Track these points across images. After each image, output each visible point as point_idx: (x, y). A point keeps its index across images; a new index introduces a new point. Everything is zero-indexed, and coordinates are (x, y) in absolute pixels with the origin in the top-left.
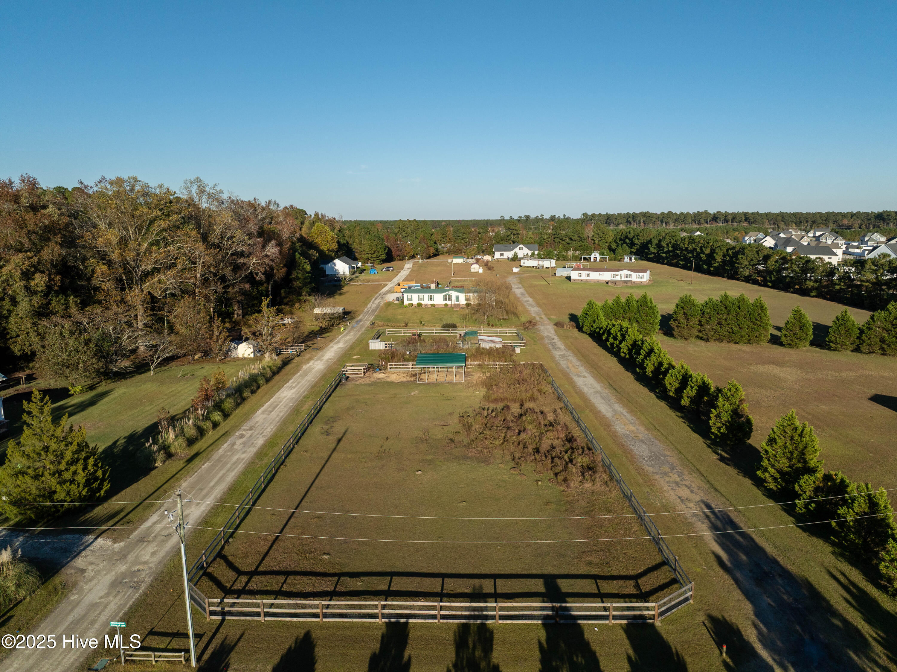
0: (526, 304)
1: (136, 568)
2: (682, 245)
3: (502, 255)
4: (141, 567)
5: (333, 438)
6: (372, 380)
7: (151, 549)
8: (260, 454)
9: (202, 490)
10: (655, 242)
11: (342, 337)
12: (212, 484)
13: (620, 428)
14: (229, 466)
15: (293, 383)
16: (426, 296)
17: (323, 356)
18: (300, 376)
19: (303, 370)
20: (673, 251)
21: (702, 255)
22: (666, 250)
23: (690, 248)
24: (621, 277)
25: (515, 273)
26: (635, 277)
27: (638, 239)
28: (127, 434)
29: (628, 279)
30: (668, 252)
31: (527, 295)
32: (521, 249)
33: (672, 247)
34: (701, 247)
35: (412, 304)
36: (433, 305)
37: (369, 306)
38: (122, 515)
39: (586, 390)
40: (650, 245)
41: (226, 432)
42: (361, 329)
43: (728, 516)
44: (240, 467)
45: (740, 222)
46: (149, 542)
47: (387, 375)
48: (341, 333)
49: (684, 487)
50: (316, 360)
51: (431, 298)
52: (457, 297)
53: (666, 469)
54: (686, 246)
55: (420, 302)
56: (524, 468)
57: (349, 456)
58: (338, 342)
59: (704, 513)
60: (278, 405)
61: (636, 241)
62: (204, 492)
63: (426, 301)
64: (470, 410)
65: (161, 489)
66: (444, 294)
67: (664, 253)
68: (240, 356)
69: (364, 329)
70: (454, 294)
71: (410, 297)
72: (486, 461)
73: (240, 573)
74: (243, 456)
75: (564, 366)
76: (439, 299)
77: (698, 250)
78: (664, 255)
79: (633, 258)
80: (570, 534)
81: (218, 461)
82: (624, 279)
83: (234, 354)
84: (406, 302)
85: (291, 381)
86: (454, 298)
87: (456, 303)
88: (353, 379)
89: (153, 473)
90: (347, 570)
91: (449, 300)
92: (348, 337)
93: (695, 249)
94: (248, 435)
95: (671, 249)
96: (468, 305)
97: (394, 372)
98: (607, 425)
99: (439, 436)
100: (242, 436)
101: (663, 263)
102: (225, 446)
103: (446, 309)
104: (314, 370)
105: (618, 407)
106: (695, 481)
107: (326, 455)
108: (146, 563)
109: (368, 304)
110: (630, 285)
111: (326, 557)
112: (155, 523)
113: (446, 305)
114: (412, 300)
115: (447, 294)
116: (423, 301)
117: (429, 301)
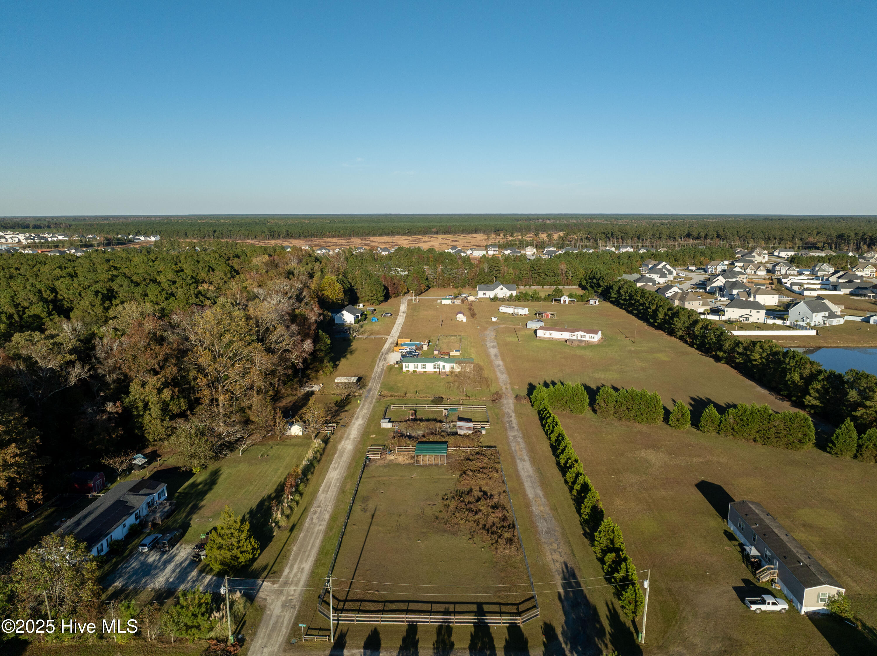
0: (497, 369)
1: (290, 598)
2: (635, 297)
3: (484, 294)
4: (292, 598)
5: (369, 514)
6: (386, 462)
7: (292, 588)
8: (330, 527)
9: (305, 552)
10: (616, 288)
11: (360, 412)
12: (309, 548)
13: (536, 509)
14: (314, 535)
15: (335, 464)
16: (420, 365)
17: (349, 434)
18: (338, 456)
19: (339, 450)
20: (629, 300)
21: (649, 310)
22: (623, 297)
23: (641, 301)
24: (577, 337)
25: (493, 322)
26: (588, 337)
28: (248, 511)
29: (583, 339)
30: (625, 300)
31: (499, 358)
32: (501, 289)
33: (629, 296)
34: (649, 303)
37: (375, 370)
38: (269, 567)
39: (523, 474)
41: (305, 508)
42: (372, 400)
43: (574, 571)
44: (321, 536)
45: (712, 239)
46: (290, 584)
47: (395, 457)
48: (358, 406)
49: (558, 553)
50: (346, 440)
51: (424, 367)
52: (444, 366)
53: (552, 540)
54: (639, 298)
55: (415, 369)
56: (477, 539)
57: (380, 529)
58: (358, 418)
59: (562, 568)
60: (330, 485)
61: (601, 284)
62: (307, 553)
63: (420, 369)
64: (448, 492)
65: (283, 552)
66: (434, 363)
67: (622, 300)
68: (293, 434)
69: (374, 401)
70: (441, 364)
71: (407, 365)
72: (455, 534)
73: (339, 601)
74: (320, 528)
75: (513, 448)
76: (429, 367)
77: (647, 304)
78: (622, 302)
79: (597, 302)
80: (493, 581)
81: (307, 531)
83: (288, 433)
84: (404, 369)
85: (333, 462)
86: (441, 367)
87: (443, 371)
88: (374, 460)
89: (274, 539)
90: (388, 599)
92: (364, 411)
93: (644, 303)
94: (319, 512)
95: (627, 298)
96: (452, 372)
97: (400, 455)
98: (528, 505)
99: (430, 514)
100: (315, 512)
101: (621, 308)
102: (308, 520)
103: (435, 376)
104: (346, 451)
105: (539, 491)
106: (564, 549)
107: (367, 528)
108: (293, 595)
109: (374, 367)
110: (583, 344)
111: (377, 592)
112: (289, 573)
113: (435, 372)
114: (408, 367)
115: (436, 364)
116: (418, 368)
117: (422, 368)
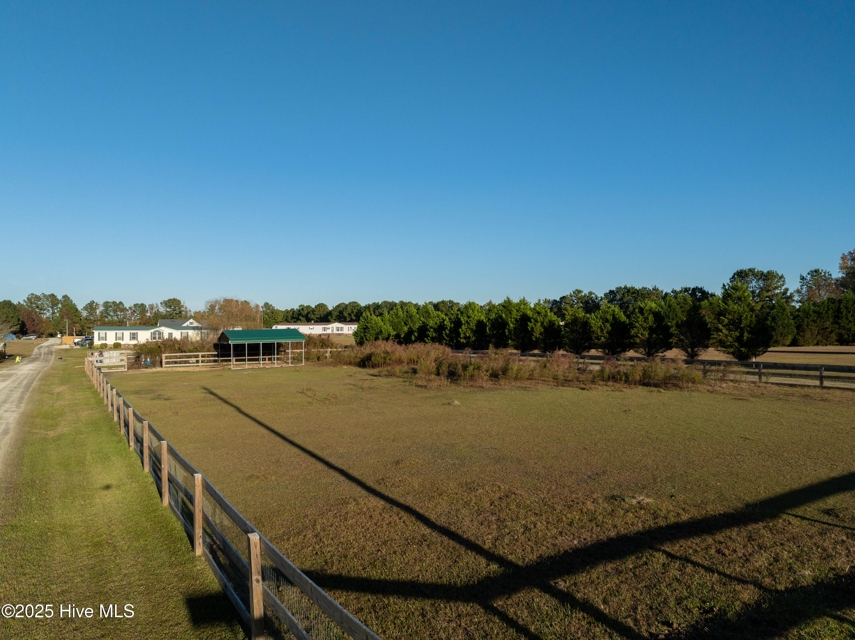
24: (333, 330)
27: (314, 314)
29: (340, 332)
35: (106, 345)
40: (329, 317)
52: (171, 334)
63: (127, 340)
66: (152, 331)
70: (165, 330)
76: (145, 337)
82: (335, 332)
84: (97, 342)
86: (166, 336)
91: (160, 338)
113: (155, 344)
114: (105, 338)
115: (157, 331)
116: (123, 340)
117: (130, 340)
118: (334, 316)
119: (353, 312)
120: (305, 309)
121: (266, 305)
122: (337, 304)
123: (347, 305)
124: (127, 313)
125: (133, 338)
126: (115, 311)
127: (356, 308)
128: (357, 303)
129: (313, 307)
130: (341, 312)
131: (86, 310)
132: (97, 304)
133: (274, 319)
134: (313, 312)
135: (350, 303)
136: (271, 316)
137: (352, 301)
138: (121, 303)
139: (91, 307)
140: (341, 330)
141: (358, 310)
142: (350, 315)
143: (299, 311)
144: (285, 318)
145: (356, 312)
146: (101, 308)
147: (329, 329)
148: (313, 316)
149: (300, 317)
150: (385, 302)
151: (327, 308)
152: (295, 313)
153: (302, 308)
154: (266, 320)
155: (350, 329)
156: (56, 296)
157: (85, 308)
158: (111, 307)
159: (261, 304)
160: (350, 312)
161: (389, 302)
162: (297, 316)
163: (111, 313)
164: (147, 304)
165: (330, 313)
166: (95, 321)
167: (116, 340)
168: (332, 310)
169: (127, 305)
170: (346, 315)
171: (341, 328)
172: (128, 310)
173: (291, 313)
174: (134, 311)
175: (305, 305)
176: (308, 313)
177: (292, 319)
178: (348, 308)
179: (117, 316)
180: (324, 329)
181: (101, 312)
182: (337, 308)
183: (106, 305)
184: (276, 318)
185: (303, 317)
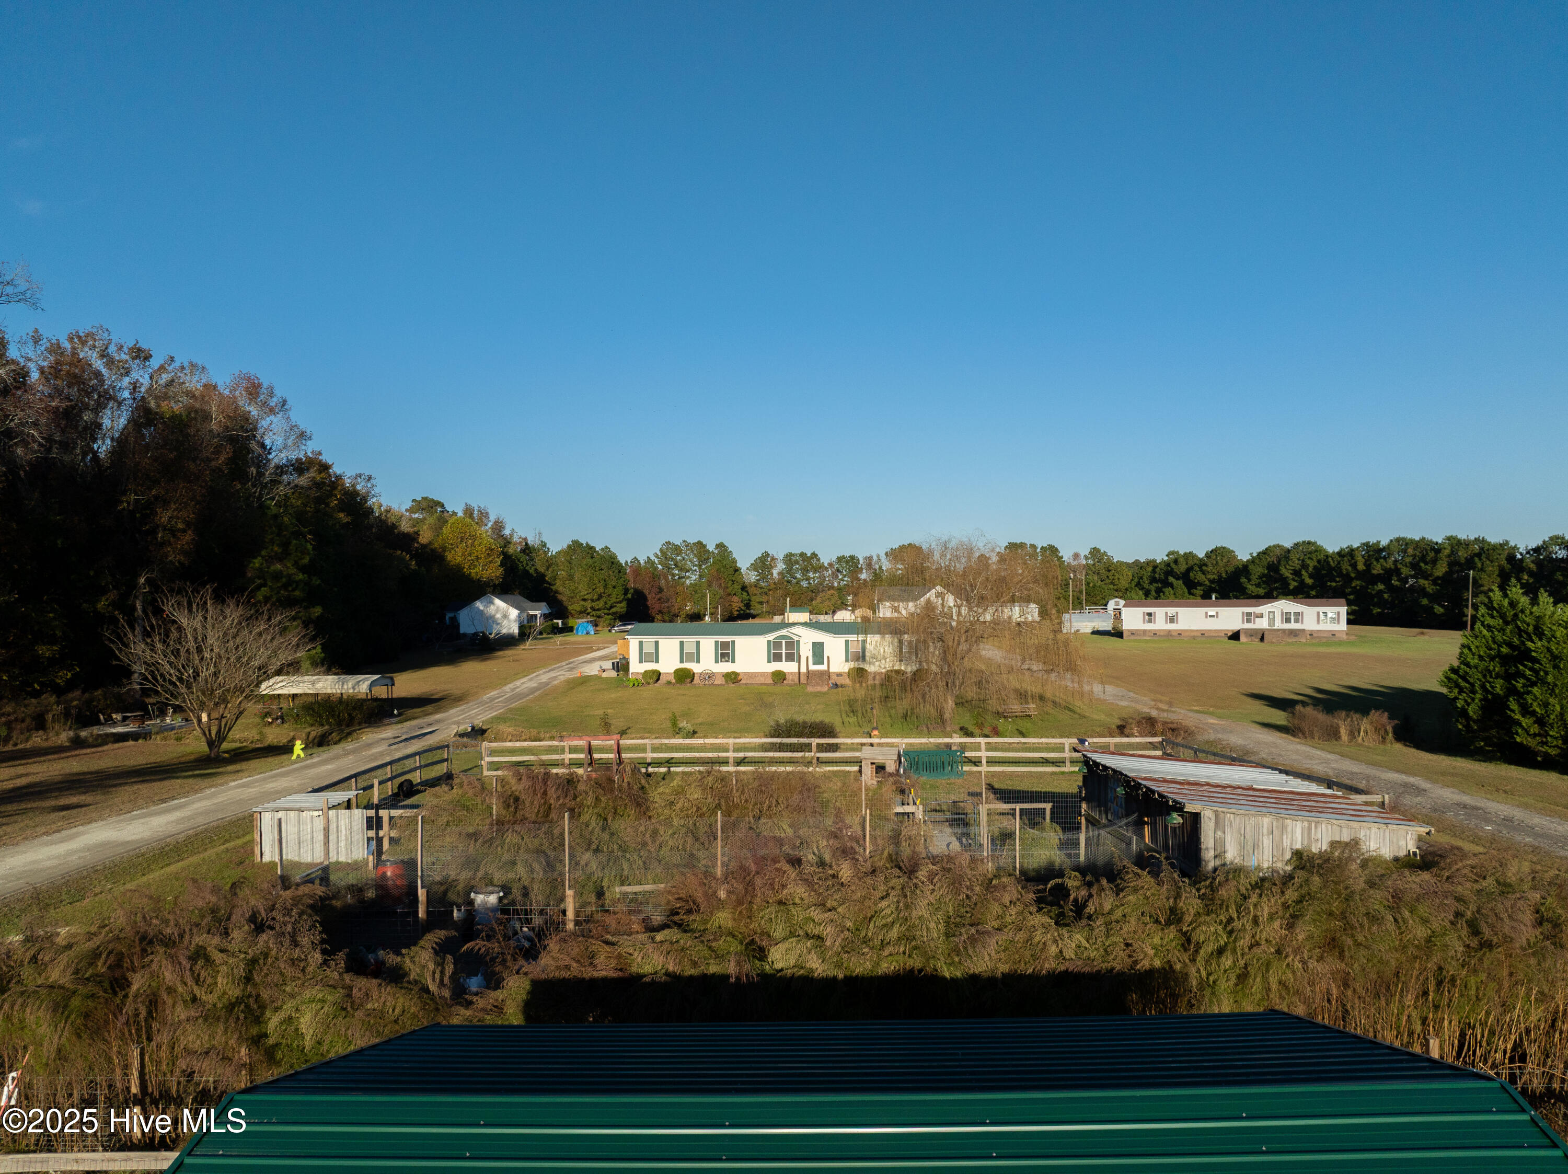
3: (896, 609)
16: (708, 644)
24: (1272, 621)
26: (1312, 619)
29: (1293, 626)
35: (657, 675)
36: (733, 678)
37: (511, 685)
51: (725, 653)
52: (818, 649)
55: (687, 665)
63: (707, 663)
66: (771, 637)
70: (806, 635)
71: (649, 649)
76: (752, 655)
82: (1279, 625)
84: (636, 667)
86: (806, 651)
87: (813, 667)
91: (790, 657)
96: (859, 674)
103: (778, 689)
110: (1304, 640)
113: (779, 676)
114: (655, 657)
115: (783, 637)
116: (698, 661)
117: (717, 662)
118: (1255, 578)
119: (1304, 566)
120: (1181, 560)
121: (1095, 552)
122: (1262, 548)
123: (1288, 551)
124: (826, 574)
125: (723, 655)
126: (805, 571)
127: (1314, 556)
128: (1314, 544)
129: (1201, 555)
130: (1273, 568)
131: (756, 570)
132: (773, 559)
133: (1112, 583)
134: (1200, 567)
135: (1297, 545)
136: (1104, 577)
137: (1301, 540)
138: (814, 555)
139: (763, 563)
140: (1297, 621)
141: (1319, 561)
142: (1297, 573)
143: (1168, 565)
144: (1136, 580)
145: (1315, 567)
146: (781, 566)
147: (1261, 616)
148: (1201, 577)
149: (1171, 579)
150: (1398, 540)
151: (1235, 557)
152: (1158, 570)
153: (1175, 559)
154: (1094, 587)
155: (1322, 617)
156: (705, 546)
157: (754, 567)
158: (797, 562)
159: (1084, 551)
160: (1298, 567)
161: (1412, 541)
162: (1162, 576)
163: (798, 576)
164: (861, 556)
165: (1244, 570)
166: (770, 590)
167: (682, 661)
168: (1248, 561)
169: (825, 560)
170: (1286, 572)
171: (1297, 614)
172: (826, 569)
173: (1150, 569)
174: (838, 571)
175: (1182, 552)
176: (1190, 569)
177: (1151, 583)
178: (1292, 556)
179: (808, 579)
180: (1248, 618)
181: (780, 573)
182: (1262, 557)
183: (789, 559)
184: (1116, 582)
185: (1177, 579)
